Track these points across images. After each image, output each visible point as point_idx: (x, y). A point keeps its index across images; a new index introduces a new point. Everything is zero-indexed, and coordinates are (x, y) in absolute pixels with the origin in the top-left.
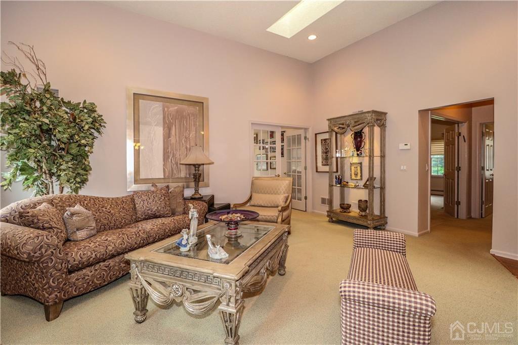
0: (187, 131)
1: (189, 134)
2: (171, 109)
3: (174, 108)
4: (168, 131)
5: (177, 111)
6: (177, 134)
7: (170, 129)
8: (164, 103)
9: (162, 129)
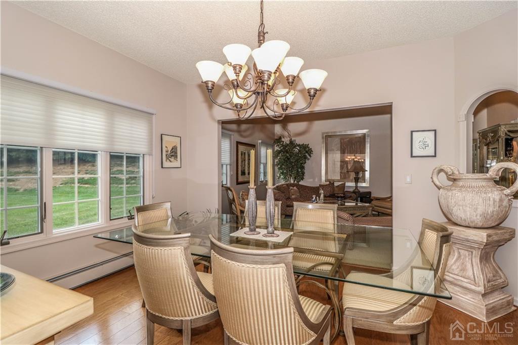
2: (345, 140)
5: (349, 141)
7: (344, 152)
9: (340, 152)
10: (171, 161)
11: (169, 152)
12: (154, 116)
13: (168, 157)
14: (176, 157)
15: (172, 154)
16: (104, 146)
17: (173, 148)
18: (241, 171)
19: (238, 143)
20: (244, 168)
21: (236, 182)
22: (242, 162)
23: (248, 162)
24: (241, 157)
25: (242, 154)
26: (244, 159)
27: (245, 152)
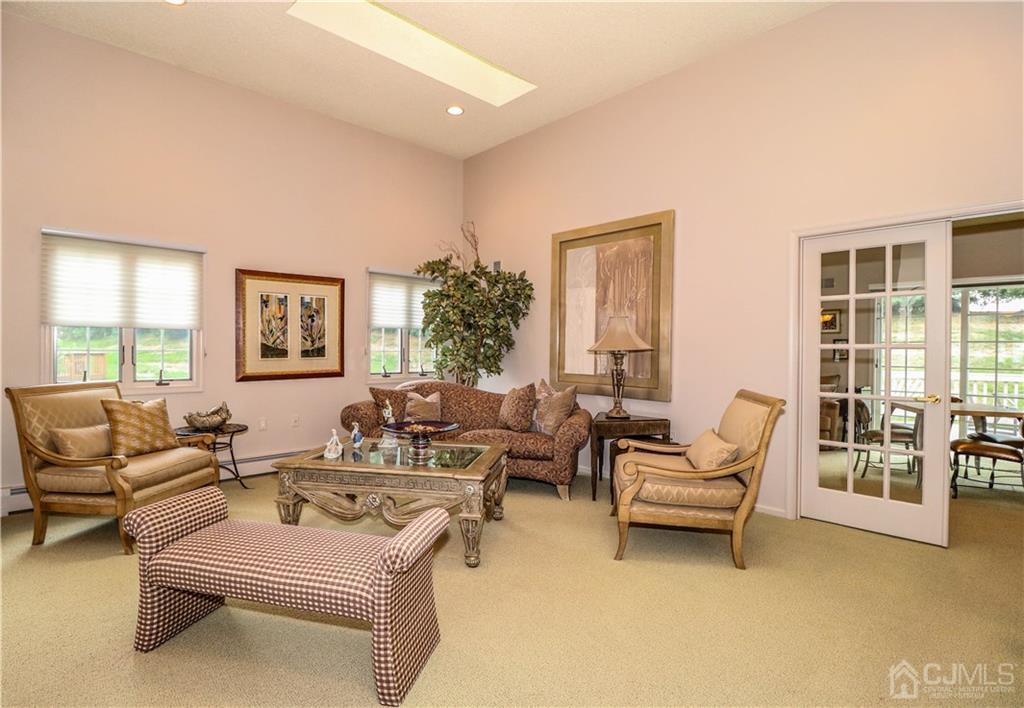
0: (634, 288)
1: (637, 294)
2: (608, 253)
3: (612, 248)
4: (603, 293)
5: (618, 254)
6: (617, 297)
7: (606, 290)
8: (598, 246)
9: (595, 291)
18: (263, 345)
19: (242, 274)
20: (281, 338)
21: (237, 374)
22: (269, 322)
23: (300, 323)
24: (262, 309)
25: (265, 302)
26: (280, 316)
27: (282, 296)
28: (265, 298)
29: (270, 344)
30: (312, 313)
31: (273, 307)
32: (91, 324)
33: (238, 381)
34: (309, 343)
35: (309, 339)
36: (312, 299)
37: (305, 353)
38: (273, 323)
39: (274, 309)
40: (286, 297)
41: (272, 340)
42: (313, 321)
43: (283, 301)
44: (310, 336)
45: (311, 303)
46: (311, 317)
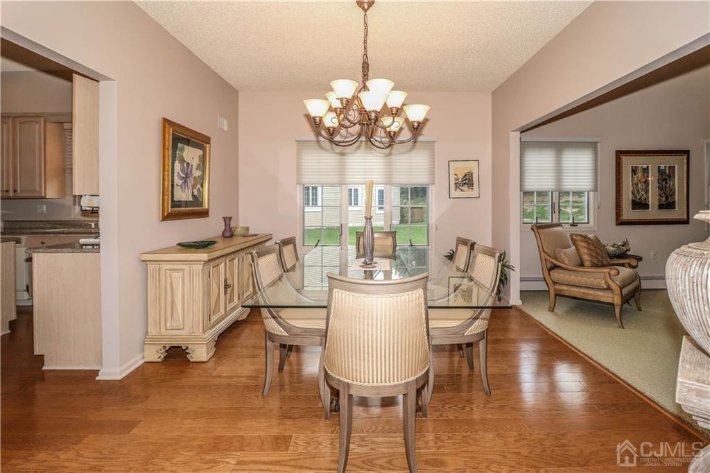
10: (462, 190)
11: (460, 180)
12: (436, 144)
13: (457, 186)
14: (472, 185)
15: (464, 182)
16: (382, 180)
17: (466, 175)
18: (633, 200)
19: (619, 154)
20: (645, 195)
21: (617, 220)
22: (637, 185)
23: (658, 185)
24: (632, 176)
25: (634, 171)
26: (644, 180)
27: (645, 166)
28: (634, 168)
29: (637, 200)
30: (665, 177)
31: (640, 174)
32: (537, 190)
33: (617, 225)
34: (664, 199)
35: (664, 196)
36: (666, 167)
37: (661, 207)
38: (640, 185)
39: (640, 176)
40: (648, 167)
41: (638, 197)
42: (666, 183)
43: (646, 170)
44: (665, 194)
45: (665, 170)
46: (665, 180)
